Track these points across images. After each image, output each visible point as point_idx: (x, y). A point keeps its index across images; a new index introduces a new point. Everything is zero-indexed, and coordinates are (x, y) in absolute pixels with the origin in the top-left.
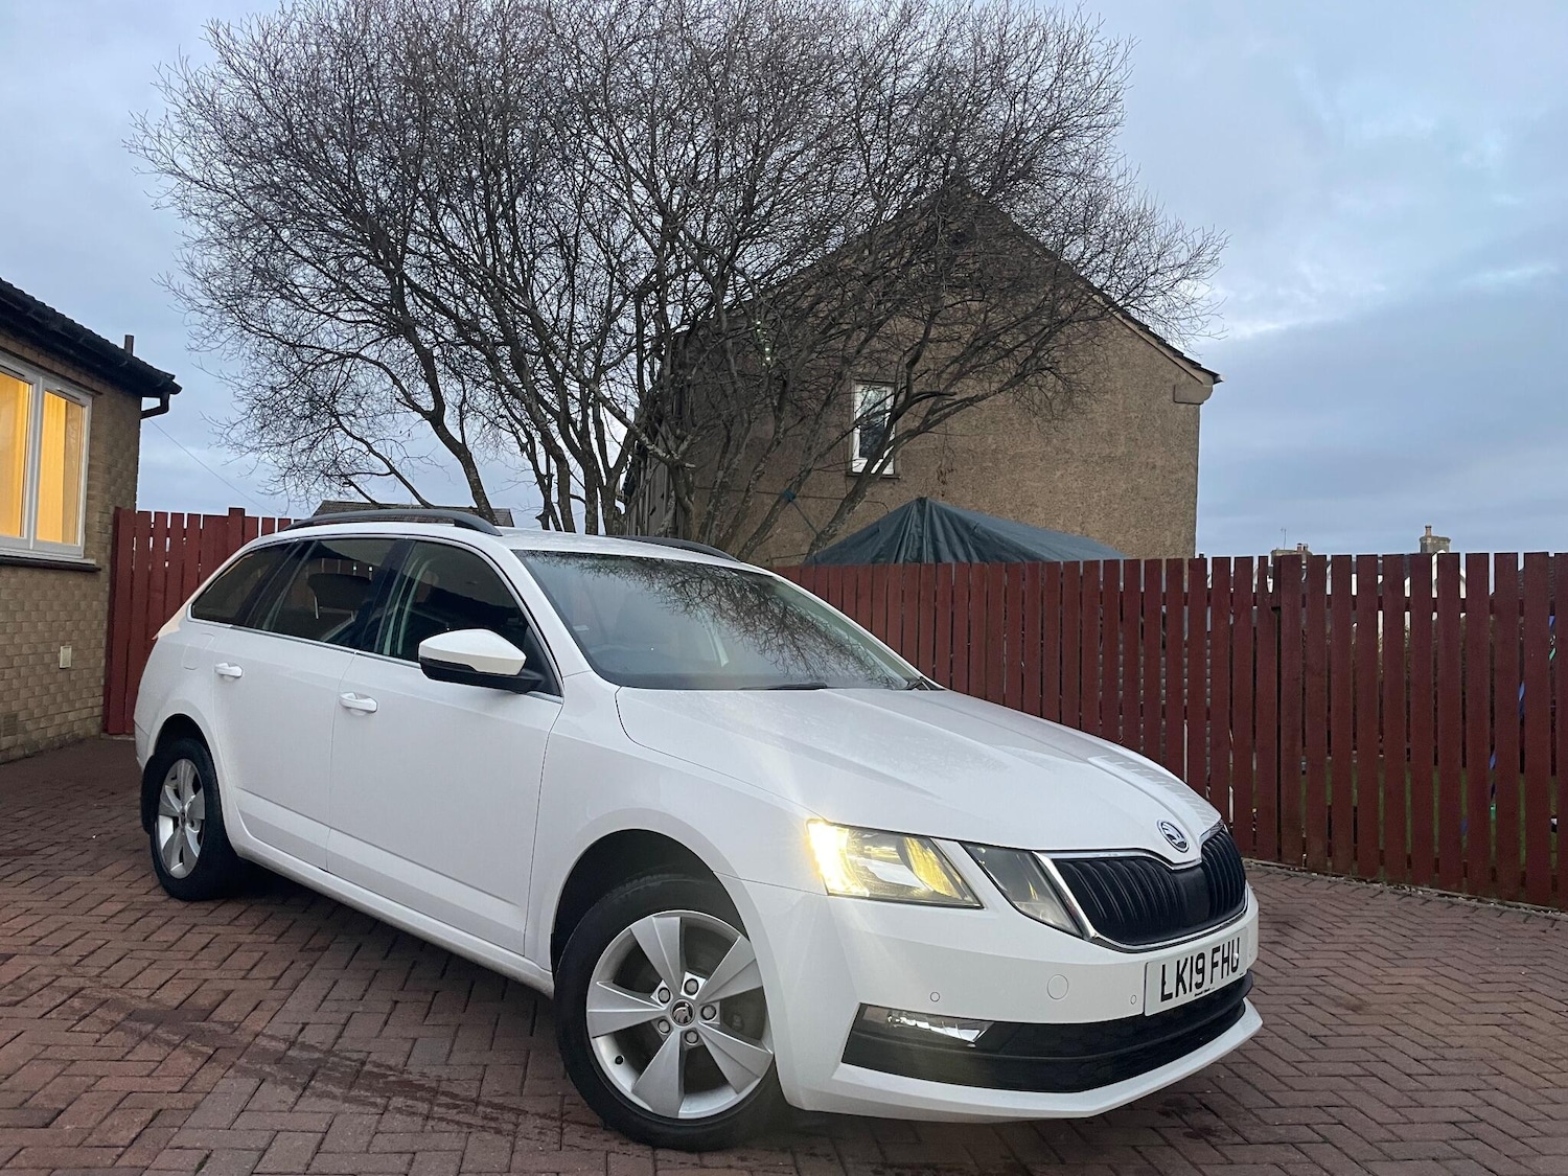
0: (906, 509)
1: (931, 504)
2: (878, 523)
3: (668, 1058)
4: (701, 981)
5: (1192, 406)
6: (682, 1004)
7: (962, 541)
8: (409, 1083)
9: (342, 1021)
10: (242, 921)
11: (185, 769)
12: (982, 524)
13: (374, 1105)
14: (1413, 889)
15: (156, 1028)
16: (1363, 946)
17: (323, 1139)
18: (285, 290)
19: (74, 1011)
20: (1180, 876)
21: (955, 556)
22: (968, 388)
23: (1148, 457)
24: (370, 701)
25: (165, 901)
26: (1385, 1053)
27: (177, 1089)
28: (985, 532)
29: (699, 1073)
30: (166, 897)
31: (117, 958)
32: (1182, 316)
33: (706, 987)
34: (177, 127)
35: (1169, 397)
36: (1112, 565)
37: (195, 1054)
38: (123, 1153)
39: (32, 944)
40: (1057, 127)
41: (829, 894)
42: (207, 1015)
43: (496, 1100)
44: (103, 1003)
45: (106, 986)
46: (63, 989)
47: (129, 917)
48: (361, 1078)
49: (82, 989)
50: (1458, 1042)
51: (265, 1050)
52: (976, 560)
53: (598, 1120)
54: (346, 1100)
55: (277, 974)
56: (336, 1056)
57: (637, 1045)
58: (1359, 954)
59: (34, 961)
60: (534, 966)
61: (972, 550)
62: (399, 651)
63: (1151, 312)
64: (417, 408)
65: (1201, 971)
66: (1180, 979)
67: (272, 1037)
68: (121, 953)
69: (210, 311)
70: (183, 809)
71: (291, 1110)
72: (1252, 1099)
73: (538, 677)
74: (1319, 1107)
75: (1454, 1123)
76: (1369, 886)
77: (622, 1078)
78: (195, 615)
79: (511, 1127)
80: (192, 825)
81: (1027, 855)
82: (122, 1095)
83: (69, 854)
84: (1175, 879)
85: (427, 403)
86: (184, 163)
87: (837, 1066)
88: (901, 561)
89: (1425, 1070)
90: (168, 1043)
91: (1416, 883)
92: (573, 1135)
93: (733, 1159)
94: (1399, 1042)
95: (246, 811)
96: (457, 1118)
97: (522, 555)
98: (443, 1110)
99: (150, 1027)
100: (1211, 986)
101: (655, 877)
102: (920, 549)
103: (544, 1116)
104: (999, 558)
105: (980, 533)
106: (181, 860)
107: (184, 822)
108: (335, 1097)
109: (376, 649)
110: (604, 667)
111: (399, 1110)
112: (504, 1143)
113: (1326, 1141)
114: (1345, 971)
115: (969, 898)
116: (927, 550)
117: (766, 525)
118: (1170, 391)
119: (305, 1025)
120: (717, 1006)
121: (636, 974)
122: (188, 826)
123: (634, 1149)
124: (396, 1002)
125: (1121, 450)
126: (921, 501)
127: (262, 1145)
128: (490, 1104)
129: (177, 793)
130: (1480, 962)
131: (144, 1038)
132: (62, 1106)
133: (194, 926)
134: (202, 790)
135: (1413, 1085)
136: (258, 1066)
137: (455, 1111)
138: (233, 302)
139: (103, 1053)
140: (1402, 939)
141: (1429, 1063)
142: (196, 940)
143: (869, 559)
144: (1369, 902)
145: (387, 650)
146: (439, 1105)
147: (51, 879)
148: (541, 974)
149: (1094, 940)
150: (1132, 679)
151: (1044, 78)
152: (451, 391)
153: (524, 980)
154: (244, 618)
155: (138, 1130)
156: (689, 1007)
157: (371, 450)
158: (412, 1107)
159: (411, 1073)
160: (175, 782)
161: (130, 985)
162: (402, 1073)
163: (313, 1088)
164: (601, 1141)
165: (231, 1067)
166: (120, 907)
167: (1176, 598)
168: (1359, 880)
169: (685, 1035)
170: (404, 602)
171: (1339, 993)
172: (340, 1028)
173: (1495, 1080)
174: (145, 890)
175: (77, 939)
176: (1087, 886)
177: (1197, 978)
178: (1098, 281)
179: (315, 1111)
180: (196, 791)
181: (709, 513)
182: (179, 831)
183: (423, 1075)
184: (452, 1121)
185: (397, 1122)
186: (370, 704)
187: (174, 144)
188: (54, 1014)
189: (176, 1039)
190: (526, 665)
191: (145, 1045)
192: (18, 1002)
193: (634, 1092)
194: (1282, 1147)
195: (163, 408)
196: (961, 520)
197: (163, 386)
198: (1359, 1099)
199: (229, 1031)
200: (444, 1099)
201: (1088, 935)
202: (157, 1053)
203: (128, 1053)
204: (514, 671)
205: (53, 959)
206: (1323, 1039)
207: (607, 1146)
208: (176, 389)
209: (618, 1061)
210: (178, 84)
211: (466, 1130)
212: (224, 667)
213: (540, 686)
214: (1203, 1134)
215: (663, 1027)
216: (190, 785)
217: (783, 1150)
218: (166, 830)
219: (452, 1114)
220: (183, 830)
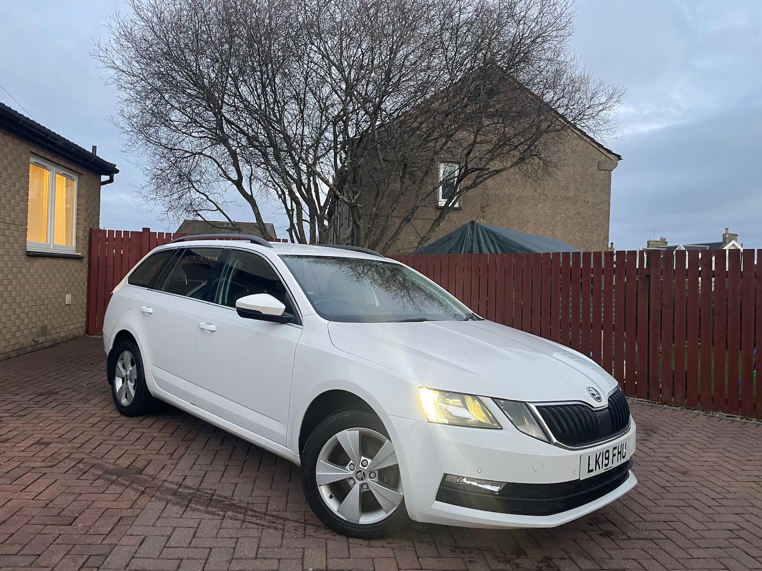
0: (465, 227)
1: (477, 224)
2: (451, 233)
3: (354, 496)
4: (369, 461)
5: (607, 172)
6: (360, 471)
7: (493, 242)
8: (234, 505)
9: (203, 475)
10: (154, 426)
11: (127, 355)
12: (503, 234)
13: (218, 515)
14: (714, 413)
15: (117, 478)
16: (689, 442)
17: (196, 531)
18: (167, 123)
19: (80, 470)
20: (597, 413)
21: (489, 250)
22: (495, 165)
23: (585, 198)
24: (213, 326)
25: (119, 416)
26: (698, 496)
27: (128, 507)
28: (503, 237)
29: (368, 503)
30: (119, 415)
31: (98, 444)
32: (603, 129)
33: (371, 464)
34: (114, 46)
35: (596, 167)
36: (566, 255)
37: (136, 490)
38: (105, 537)
39: (60, 437)
40: (540, 37)
41: (429, 422)
42: (141, 471)
43: (275, 513)
44: (93, 466)
45: (94, 458)
46: (74, 459)
47: (103, 424)
48: (211, 502)
49: (83, 459)
50: (734, 490)
51: (168, 488)
52: (499, 252)
53: (321, 524)
54: (206, 512)
55: (172, 452)
56: (200, 491)
57: (340, 490)
58: (687, 446)
59: (60, 446)
60: (290, 451)
61: (497, 247)
62: (226, 302)
63: (587, 125)
64: (229, 179)
65: (607, 458)
66: (597, 462)
67: (172, 483)
68: (100, 442)
69: (131, 133)
70: (127, 374)
71: (181, 517)
72: (632, 518)
73: (291, 316)
74: (665, 522)
75: (730, 530)
76: (693, 411)
77: (332, 505)
78: (130, 283)
79: (281, 527)
80: (131, 382)
81: (524, 404)
82: (103, 510)
83: (74, 394)
84: (595, 414)
85: (234, 176)
86: (118, 63)
87: (433, 502)
88: (463, 252)
89: (717, 504)
90: (124, 485)
91: (716, 410)
92: (310, 531)
93: (384, 543)
94: (705, 490)
95: (156, 375)
96: (258, 521)
97: (282, 257)
98: (250, 518)
99: (114, 477)
100: (612, 465)
101: (347, 412)
102: (472, 246)
103: (296, 521)
104: (512, 251)
105: (501, 238)
106: (126, 397)
107: (127, 380)
108: (200, 511)
109: (215, 301)
110: (322, 312)
111: (230, 518)
112: (279, 533)
113: (668, 538)
114: (679, 454)
115: (495, 425)
116: (475, 246)
117: (397, 233)
118: (597, 164)
119: (186, 476)
120: (377, 472)
121: (339, 457)
122: (129, 382)
123: (338, 537)
124: (227, 466)
125: (571, 194)
126: (473, 223)
127: (169, 534)
128: (272, 516)
129: (123, 366)
130: (746, 450)
131: (113, 482)
132: (77, 515)
133: (133, 428)
134: (135, 365)
135: (711, 511)
136: (165, 496)
137: (256, 518)
138: (143, 129)
139: (94, 490)
140: (707, 439)
141: (719, 500)
142: (133, 436)
143: (447, 251)
144: (692, 420)
145: (220, 302)
146: (249, 516)
147: (66, 406)
148: (294, 455)
149: (556, 444)
150: (576, 310)
151: (534, 12)
152: (245, 170)
153: (286, 457)
154: (153, 285)
155: (112, 527)
156: (364, 473)
157: (208, 198)
158: (236, 516)
159: (235, 500)
160: (122, 361)
161: (105, 457)
162: (231, 500)
163: (191, 507)
164: (322, 534)
165: (153, 496)
166: (99, 419)
167: (598, 270)
168: (688, 409)
169: (361, 486)
170: (228, 277)
171: (676, 465)
172: (202, 478)
173: (752, 509)
174: (110, 412)
175: (79, 435)
176: (553, 419)
177: (606, 462)
178: (561, 111)
179: (192, 517)
180: (132, 365)
181: (369, 228)
182: (125, 384)
183: (241, 501)
184: (255, 523)
185: (229, 523)
186: (213, 327)
187: (114, 54)
188: (70, 471)
189: (127, 483)
190: (286, 310)
191: (113, 486)
192: (54, 466)
193: (338, 511)
194: (646, 541)
195: (111, 181)
196: (492, 232)
197: (111, 170)
198: (684, 518)
199: (151, 479)
200: (250, 513)
201: (552, 442)
202: (119, 489)
203: (106, 490)
204: (280, 314)
205: (69, 445)
206: (667, 488)
207: (326, 536)
208: (117, 171)
209: (331, 497)
210: (114, 25)
211: (261, 527)
212: (144, 308)
213: (292, 320)
214: (608, 534)
215: (351, 482)
216: (130, 363)
217: (408, 540)
218: (119, 383)
219: (254, 520)
220: (127, 384)
